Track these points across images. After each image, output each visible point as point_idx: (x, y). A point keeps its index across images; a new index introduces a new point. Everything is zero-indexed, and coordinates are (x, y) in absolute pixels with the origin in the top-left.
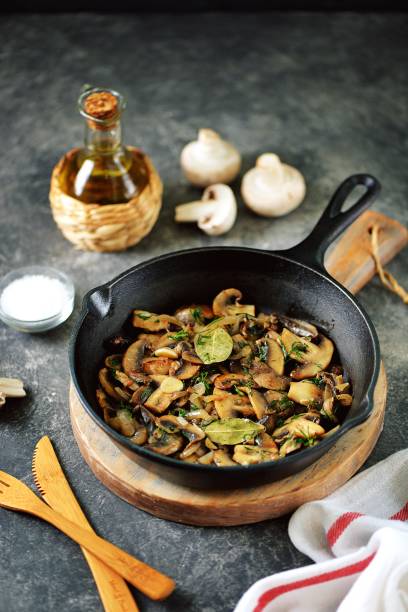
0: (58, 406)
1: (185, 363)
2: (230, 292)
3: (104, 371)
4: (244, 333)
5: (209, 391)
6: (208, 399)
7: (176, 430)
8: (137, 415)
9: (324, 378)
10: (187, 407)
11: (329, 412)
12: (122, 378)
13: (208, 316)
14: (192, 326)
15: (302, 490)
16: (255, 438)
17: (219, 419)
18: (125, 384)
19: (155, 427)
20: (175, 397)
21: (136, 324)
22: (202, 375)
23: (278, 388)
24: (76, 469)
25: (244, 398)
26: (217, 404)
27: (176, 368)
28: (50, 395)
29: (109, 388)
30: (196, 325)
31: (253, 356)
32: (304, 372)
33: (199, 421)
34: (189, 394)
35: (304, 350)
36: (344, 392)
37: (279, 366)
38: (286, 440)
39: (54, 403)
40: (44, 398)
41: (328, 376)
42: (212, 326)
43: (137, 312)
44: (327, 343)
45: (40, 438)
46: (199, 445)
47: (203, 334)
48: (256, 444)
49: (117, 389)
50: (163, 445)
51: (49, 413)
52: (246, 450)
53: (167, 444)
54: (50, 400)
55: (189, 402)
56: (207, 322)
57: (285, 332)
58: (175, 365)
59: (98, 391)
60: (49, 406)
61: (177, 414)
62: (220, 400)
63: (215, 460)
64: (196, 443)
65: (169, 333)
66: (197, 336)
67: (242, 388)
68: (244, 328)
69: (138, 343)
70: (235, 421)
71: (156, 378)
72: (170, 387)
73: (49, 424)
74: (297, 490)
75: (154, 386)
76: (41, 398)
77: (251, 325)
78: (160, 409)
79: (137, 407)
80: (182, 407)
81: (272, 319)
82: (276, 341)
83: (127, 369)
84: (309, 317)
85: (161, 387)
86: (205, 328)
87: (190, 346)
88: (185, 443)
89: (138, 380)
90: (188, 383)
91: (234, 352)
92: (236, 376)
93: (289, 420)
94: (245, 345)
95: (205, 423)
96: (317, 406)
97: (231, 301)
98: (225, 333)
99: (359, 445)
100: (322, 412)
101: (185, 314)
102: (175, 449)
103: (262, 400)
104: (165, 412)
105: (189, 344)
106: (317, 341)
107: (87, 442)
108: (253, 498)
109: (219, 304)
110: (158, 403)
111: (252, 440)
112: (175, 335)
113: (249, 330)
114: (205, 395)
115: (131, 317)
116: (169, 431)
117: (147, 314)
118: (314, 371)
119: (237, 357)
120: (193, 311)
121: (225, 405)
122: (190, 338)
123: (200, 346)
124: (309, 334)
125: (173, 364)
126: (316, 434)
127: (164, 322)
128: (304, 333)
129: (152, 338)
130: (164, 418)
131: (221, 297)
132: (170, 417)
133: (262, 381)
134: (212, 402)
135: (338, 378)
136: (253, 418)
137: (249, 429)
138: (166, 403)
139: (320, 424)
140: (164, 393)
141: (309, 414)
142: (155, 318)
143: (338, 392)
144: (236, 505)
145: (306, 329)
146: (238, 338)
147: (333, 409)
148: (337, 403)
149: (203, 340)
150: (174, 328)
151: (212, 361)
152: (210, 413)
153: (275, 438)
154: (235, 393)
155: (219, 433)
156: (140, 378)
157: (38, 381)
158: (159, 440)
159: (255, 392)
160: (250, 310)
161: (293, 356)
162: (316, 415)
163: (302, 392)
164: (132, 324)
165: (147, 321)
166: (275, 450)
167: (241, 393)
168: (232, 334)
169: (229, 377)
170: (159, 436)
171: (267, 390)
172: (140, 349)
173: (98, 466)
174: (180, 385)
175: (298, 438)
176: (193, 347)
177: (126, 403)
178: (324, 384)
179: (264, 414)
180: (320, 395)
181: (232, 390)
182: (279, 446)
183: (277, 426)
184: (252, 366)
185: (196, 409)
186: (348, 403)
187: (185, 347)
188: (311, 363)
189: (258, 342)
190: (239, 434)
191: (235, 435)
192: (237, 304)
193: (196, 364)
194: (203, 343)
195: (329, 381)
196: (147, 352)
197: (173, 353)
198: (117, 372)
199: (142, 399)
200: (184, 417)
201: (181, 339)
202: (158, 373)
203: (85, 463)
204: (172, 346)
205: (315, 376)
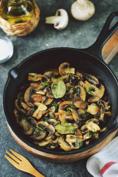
1: (47, 98)
2: (65, 63)
3: (17, 101)
6: (56, 114)
7: (44, 129)
8: (29, 121)
9: (101, 104)
10: (49, 117)
11: (102, 120)
12: (24, 105)
13: (57, 74)
16: (74, 131)
17: (61, 122)
18: (25, 108)
19: (36, 127)
20: (44, 113)
21: (29, 79)
22: (54, 102)
23: (83, 108)
25: (70, 113)
26: (60, 116)
27: (44, 100)
29: (19, 108)
30: (52, 78)
31: (74, 93)
32: (93, 100)
33: (53, 124)
34: (49, 112)
37: (83, 97)
38: (86, 133)
42: (59, 79)
43: (30, 74)
44: (103, 87)
46: (53, 135)
47: (55, 83)
48: (74, 134)
49: (22, 110)
50: (39, 136)
52: (70, 137)
53: (41, 135)
55: (49, 114)
58: (44, 98)
61: (44, 120)
63: (59, 142)
64: (51, 134)
65: (42, 83)
66: (52, 85)
67: (69, 108)
68: (71, 80)
69: (30, 88)
70: (67, 124)
71: (37, 104)
72: (42, 108)
75: (36, 107)
78: (38, 118)
80: (47, 117)
81: (81, 75)
82: (83, 86)
83: (26, 100)
85: (39, 108)
86: (56, 80)
88: (47, 134)
90: (49, 106)
91: (67, 91)
92: (67, 102)
93: (87, 122)
94: (71, 87)
95: (55, 124)
96: (98, 116)
97: (66, 67)
98: (63, 83)
100: (100, 119)
101: (48, 73)
102: (43, 137)
103: (77, 114)
104: (40, 120)
105: (49, 88)
106: (98, 86)
109: (61, 69)
110: (38, 115)
112: (44, 84)
113: (73, 81)
115: (27, 76)
116: (42, 129)
117: (33, 74)
118: (97, 99)
119: (68, 94)
120: (51, 72)
121: (63, 116)
122: (50, 84)
123: (53, 90)
124: (95, 83)
126: (97, 131)
127: (40, 77)
128: (93, 82)
129: (35, 85)
130: (39, 123)
131: (62, 65)
132: (42, 122)
133: (77, 104)
134: (58, 115)
135: (106, 104)
137: (72, 127)
138: (40, 116)
139: (99, 125)
140: (40, 111)
142: (36, 76)
145: (94, 80)
146: (68, 85)
147: (104, 118)
148: (106, 115)
149: (55, 86)
152: (57, 120)
153: (81, 131)
154: (66, 111)
155: (61, 129)
156: (30, 104)
158: (37, 133)
159: (75, 111)
160: (73, 70)
161: (89, 93)
162: (97, 120)
163: (92, 109)
164: (28, 79)
165: (33, 78)
166: (81, 137)
167: (69, 111)
168: (66, 83)
169: (65, 103)
170: (38, 131)
171: (79, 109)
172: (30, 90)
173: (15, 139)
174: (46, 108)
175: (91, 132)
176: (51, 90)
178: (101, 106)
179: (77, 120)
180: (99, 111)
182: (83, 135)
183: (83, 125)
184: (73, 98)
185: (52, 118)
186: (110, 115)
187: (48, 91)
188: (96, 96)
189: (76, 87)
191: (67, 130)
192: (68, 68)
193: (52, 98)
194: (55, 88)
195: (103, 105)
196: (33, 92)
197: (43, 93)
200: (47, 121)
201: (46, 86)
202: (37, 101)
204: (43, 89)
205: (98, 102)
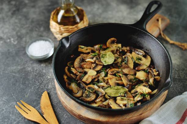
0: (51, 80)
1: (97, 65)
2: (112, 39)
3: (67, 67)
4: (118, 54)
5: (106, 75)
6: (106, 78)
7: (94, 91)
8: (79, 85)
9: (149, 70)
10: (98, 81)
11: (152, 83)
12: (73, 70)
13: (105, 47)
14: (99, 51)
15: (143, 114)
16: (125, 94)
17: (110, 86)
18: (74, 73)
19: (86, 90)
20: (94, 77)
21: (79, 50)
22: (103, 69)
23: (132, 74)
24: (56, 104)
25: (120, 78)
26: (109, 81)
27: (94, 66)
28: (49, 76)
29: (68, 74)
30: (101, 51)
31: (122, 62)
32: (141, 68)
33: (103, 87)
34: (99, 77)
35: (140, 59)
36: (157, 75)
37: (131, 66)
38: (136, 95)
39: (50, 78)
40: (47, 77)
41: (150, 69)
42: (107, 51)
43: (80, 46)
44: (149, 57)
45: (44, 91)
46: (103, 97)
47: (103, 54)
48: (125, 96)
49: (71, 75)
50: (89, 97)
51: (48, 82)
52: (121, 99)
53: (90, 97)
54: (49, 77)
55: (99, 79)
56: (104, 49)
57: (133, 53)
58: (94, 65)
59: (64, 75)
60: (48, 79)
61: (94, 84)
62: (111, 79)
63: (109, 103)
64: (102, 96)
65: (91, 54)
66: (101, 55)
67: (119, 74)
68: (118, 52)
69: (80, 57)
70: (117, 87)
71: (86, 70)
72: (92, 73)
73: (48, 86)
74: (141, 114)
75: (86, 73)
76: (46, 77)
77: (121, 50)
78: (87, 82)
79: (79, 81)
80: (96, 81)
81: (128, 48)
82: (130, 56)
83: (75, 67)
84: (141, 48)
85: (88, 73)
86: (104, 52)
87: (99, 58)
88: (97, 96)
89: (79, 71)
90: (98, 72)
91: (115, 60)
92: (116, 69)
93: (137, 86)
94: (119, 58)
95: (105, 88)
96: (147, 81)
97: (113, 42)
98: (111, 53)
99: (163, 96)
100: (149, 83)
101: (97, 47)
102: (93, 99)
103: (126, 79)
104: (90, 84)
105: (99, 57)
106: (145, 56)
107: (60, 95)
108: (124, 118)
109: (109, 44)
110: (87, 79)
111: (123, 95)
112: (93, 54)
113: (120, 52)
114: (105, 76)
115: (78, 48)
116: (91, 91)
117: (83, 47)
118: (145, 67)
119: (116, 62)
120: (100, 46)
121: (112, 81)
122: (99, 55)
123: (102, 58)
124: (141, 54)
125: (92, 65)
126: (148, 92)
127: (89, 49)
128: (140, 53)
129: (85, 55)
130: (89, 86)
131: (109, 41)
132: (91, 86)
133: (126, 71)
134: (108, 80)
135: (154, 70)
136: (123, 85)
137: (122, 90)
138: (90, 80)
139: (149, 88)
140: (89, 76)
141: (144, 84)
142: (86, 48)
143: (155, 76)
144: (118, 121)
145: (140, 52)
146: (116, 55)
148: (155, 80)
149: (104, 56)
150: (93, 51)
151: (107, 64)
152: (107, 84)
153: (132, 94)
154: (116, 76)
155: (111, 92)
157: (45, 70)
158: (87, 95)
159: (124, 76)
160: (120, 45)
161: (137, 62)
162: (147, 85)
163: (141, 75)
164: (78, 50)
165: (83, 49)
166: (132, 99)
167: (118, 76)
168: (114, 54)
169: (113, 70)
170: (87, 93)
171: (128, 74)
172: (80, 59)
173: (64, 104)
174: (95, 73)
176: (100, 58)
177: (75, 79)
178: (149, 72)
179: (127, 84)
180: (148, 77)
182: (134, 97)
183: (133, 89)
184: (122, 65)
185: (101, 82)
186: (159, 79)
187: (97, 59)
188: (143, 64)
189: (123, 57)
190: (118, 92)
191: (117, 93)
192: (115, 44)
193: (101, 65)
194: (104, 57)
195: (151, 71)
196: (83, 60)
197: (93, 61)
198: (71, 68)
199: (81, 78)
200: (97, 85)
201: (95, 56)
202: (87, 68)
203: (60, 101)
204: (92, 58)
205: (145, 69)
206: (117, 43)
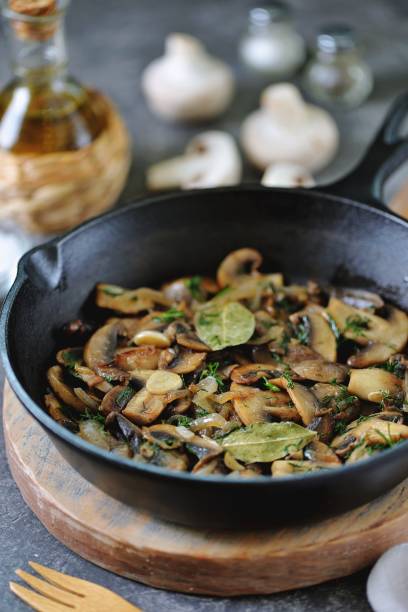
1: (182, 351)
2: (243, 254)
3: (56, 369)
4: (270, 309)
5: (225, 386)
6: (223, 398)
7: (177, 444)
8: (112, 428)
9: (402, 361)
10: (191, 413)
12: (85, 374)
13: (212, 289)
14: (188, 305)
15: (385, 526)
16: (304, 450)
17: (244, 426)
18: (90, 383)
19: (142, 441)
20: (171, 398)
21: (101, 304)
22: (211, 367)
23: (332, 379)
25: (281, 397)
26: (238, 406)
27: (169, 358)
29: (64, 391)
30: (195, 301)
31: (286, 339)
32: (369, 356)
33: (212, 432)
34: (192, 395)
35: (365, 325)
37: (330, 352)
38: (353, 449)
41: (407, 358)
42: (220, 300)
43: (103, 287)
44: (400, 315)
46: (214, 464)
47: (208, 312)
48: (306, 459)
49: (78, 391)
52: (289, 467)
55: (193, 404)
56: (210, 297)
57: (334, 303)
58: (168, 355)
59: (47, 397)
61: (175, 423)
62: (243, 398)
64: (208, 461)
65: (153, 314)
66: (197, 315)
67: (276, 380)
68: (270, 303)
69: (106, 328)
70: (270, 427)
71: (139, 374)
72: (161, 384)
74: (377, 525)
75: (137, 386)
77: (280, 297)
78: (147, 417)
79: (111, 414)
80: (183, 413)
81: (312, 287)
82: (320, 316)
83: (91, 362)
85: (148, 383)
86: (208, 304)
87: (188, 327)
88: (191, 461)
89: (110, 377)
90: (189, 378)
91: (257, 334)
92: (264, 367)
93: (354, 424)
94: (272, 324)
95: (222, 432)
97: (246, 268)
98: (241, 308)
100: (405, 408)
101: (178, 287)
103: (310, 397)
104: (158, 420)
105: (186, 325)
106: (383, 313)
107: (33, 477)
108: (309, 541)
109: (228, 275)
110: (145, 407)
111: (300, 453)
112: (165, 315)
113: (276, 305)
114: (218, 392)
115: (94, 294)
116: (165, 446)
117: (116, 290)
118: (384, 354)
119: (262, 341)
120: (188, 282)
121: (251, 405)
122: (187, 319)
123: (203, 328)
124: (370, 304)
125: (163, 353)
126: (401, 436)
127: (145, 299)
128: (361, 303)
129: (128, 323)
130: (156, 428)
131: (230, 263)
132: (166, 428)
133: (304, 370)
134: (230, 402)
136: (298, 421)
137: (293, 437)
138: (157, 407)
139: (404, 424)
140: (153, 395)
141: (385, 413)
142: (130, 294)
145: (363, 298)
146: (262, 315)
149: (208, 319)
150: (160, 307)
151: (224, 345)
152: (228, 419)
153: (335, 449)
154: (264, 388)
155: (242, 445)
156: (112, 375)
158: (150, 458)
159: (297, 386)
160: (276, 279)
161: (350, 335)
162: (395, 414)
163: (369, 383)
164: (96, 304)
165: (117, 299)
167: (275, 389)
168: (253, 310)
169: (252, 367)
170: (150, 453)
171: (317, 382)
172: (110, 337)
173: (52, 511)
174: (178, 382)
175: (373, 445)
176: (193, 329)
177: (94, 412)
178: (403, 369)
179: (313, 416)
180: (399, 386)
181: (260, 384)
182: (342, 458)
183: (336, 433)
184: (287, 351)
185: (205, 414)
187: (180, 328)
188: (378, 343)
189: (293, 318)
190: (278, 444)
191: (272, 447)
192: (255, 273)
193: (200, 351)
194: (208, 323)
196: (121, 341)
197: (163, 338)
198: (77, 367)
199: (118, 404)
200: (187, 426)
201: (171, 320)
202: (140, 366)
204: (161, 330)
205: (387, 361)
206: (265, 270)
